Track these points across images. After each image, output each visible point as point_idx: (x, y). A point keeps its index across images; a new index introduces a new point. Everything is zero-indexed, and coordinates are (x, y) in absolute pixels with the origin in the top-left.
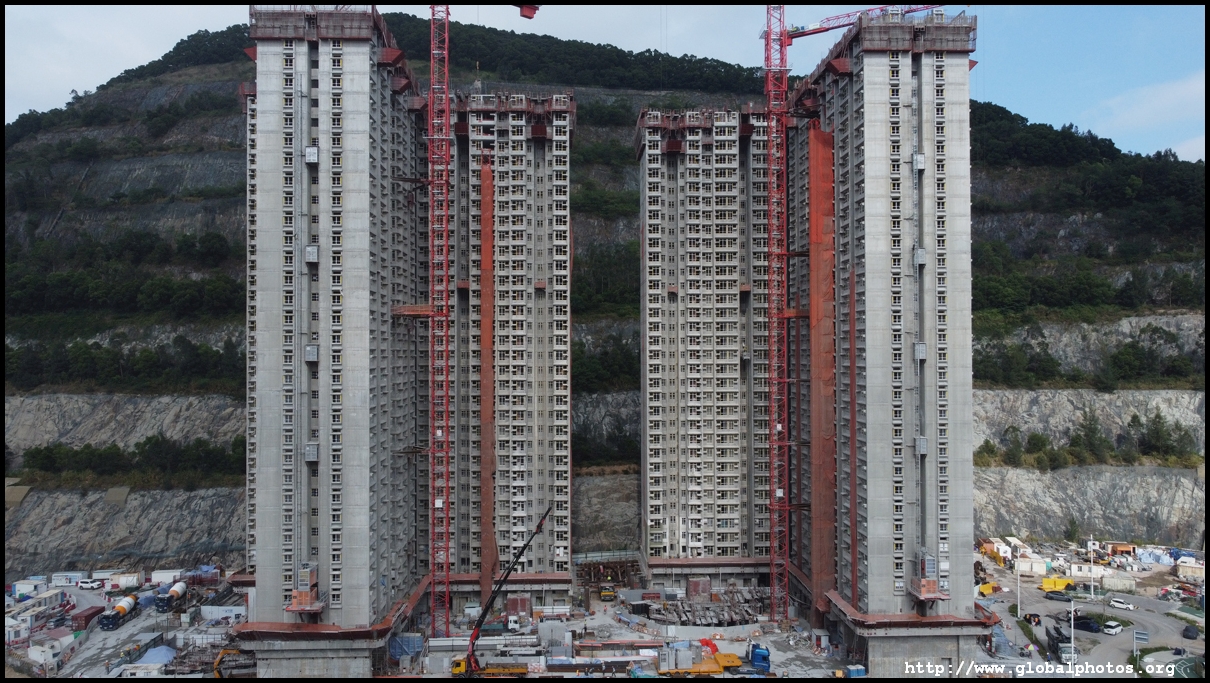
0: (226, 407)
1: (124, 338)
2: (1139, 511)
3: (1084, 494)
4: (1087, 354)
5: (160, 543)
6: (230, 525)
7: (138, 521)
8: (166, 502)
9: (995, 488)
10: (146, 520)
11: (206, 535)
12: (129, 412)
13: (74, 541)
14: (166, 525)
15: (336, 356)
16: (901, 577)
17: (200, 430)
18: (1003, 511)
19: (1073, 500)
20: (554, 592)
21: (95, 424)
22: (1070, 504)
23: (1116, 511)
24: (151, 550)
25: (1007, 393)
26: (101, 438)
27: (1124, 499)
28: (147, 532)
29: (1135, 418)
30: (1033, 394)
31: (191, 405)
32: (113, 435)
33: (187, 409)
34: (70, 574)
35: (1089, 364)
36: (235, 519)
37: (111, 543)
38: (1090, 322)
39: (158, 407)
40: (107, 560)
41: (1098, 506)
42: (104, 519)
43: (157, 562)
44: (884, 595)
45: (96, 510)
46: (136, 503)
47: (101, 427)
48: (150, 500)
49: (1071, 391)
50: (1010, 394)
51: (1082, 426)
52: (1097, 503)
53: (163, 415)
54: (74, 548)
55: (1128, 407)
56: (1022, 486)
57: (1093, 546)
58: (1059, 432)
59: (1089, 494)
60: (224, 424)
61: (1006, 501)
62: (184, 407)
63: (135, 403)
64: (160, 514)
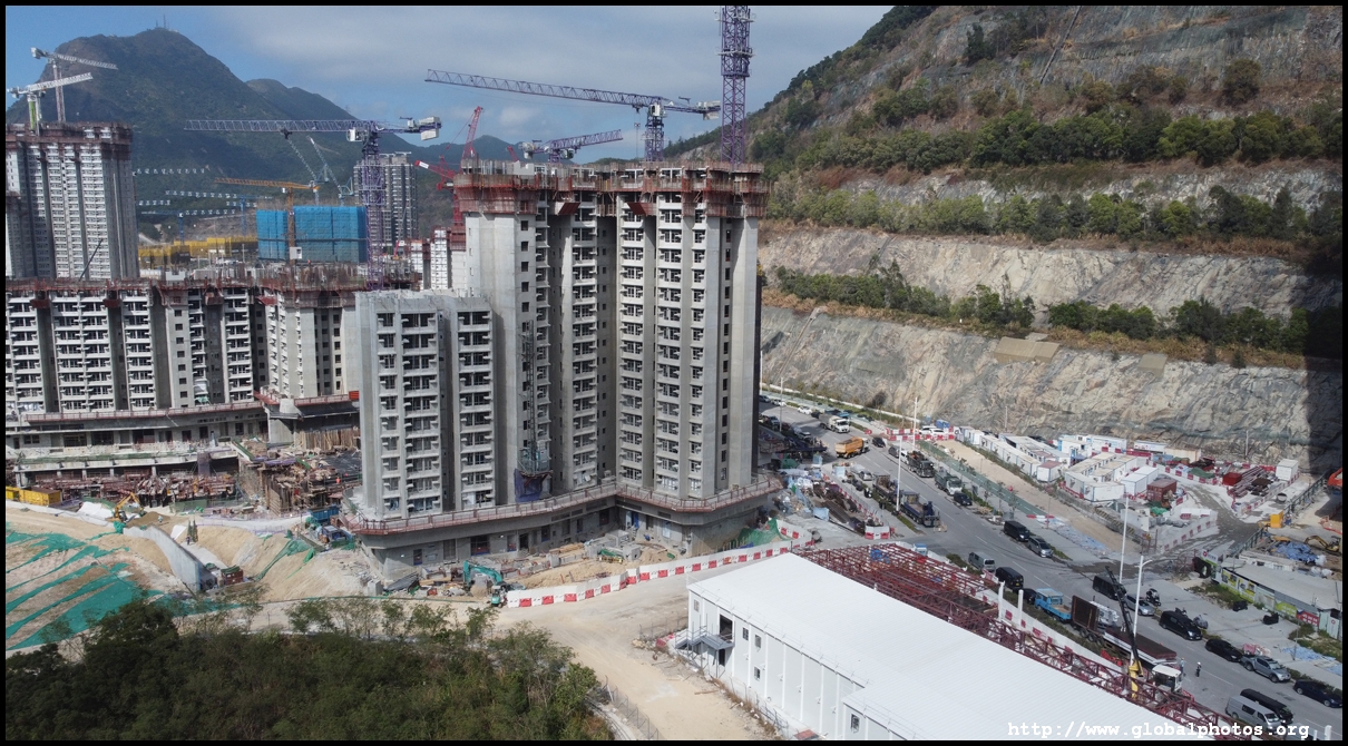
5: (1204, 422)
6: (1292, 413)
8: (1210, 377)
10: (1186, 394)
11: (1261, 421)
12: (1156, 273)
13: (1109, 406)
14: (1211, 403)
17: (1243, 298)
21: (1119, 284)
24: (1195, 427)
26: (1130, 300)
28: (1189, 408)
31: (1229, 269)
33: (1226, 274)
36: (1298, 407)
37: (1148, 413)
39: (1190, 269)
40: (1144, 431)
42: (1139, 386)
43: (1202, 442)
45: (1130, 375)
46: (1175, 374)
47: (1126, 288)
48: (1190, 373)
53: (1197, 279)
54: (1109, 412)
60: (1273, 294)
62: (1223, 270)
63: (1163, 262)
64: (1202, 389)
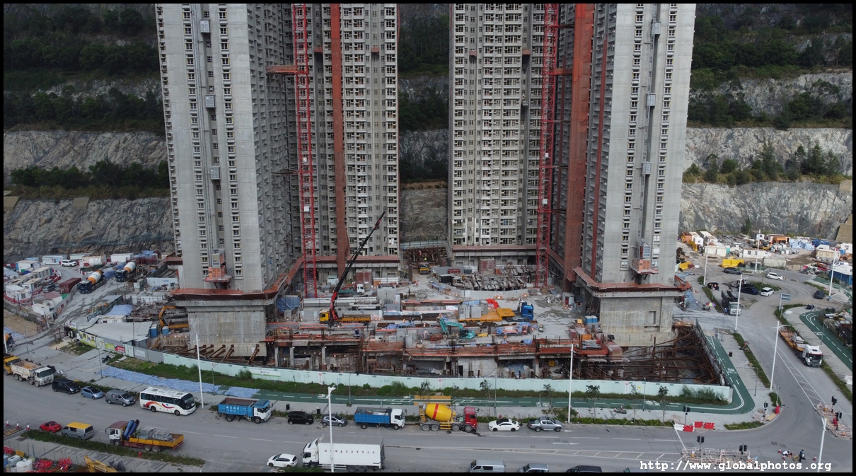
0: (151, 140)
1: (72, 89)
2: (795, 214)
3: (758, 202)
4: (772, 102)
5: (114, 236)
6: (162, 223)
7: (97, 221)
8: (116, 208)
9: (696, 198)
10: (103, 220)
11: (146, 230)
12: (82, 144)
13: (55, 234)
14: (117, 224)
15: (228, 104)
16: (625, 258)
17: (134, 157)
18: (700, 213)
19: (750, 206)
20: (388, 268)
21: (59, 153)
22: (747, 209)
23: (779, 214)
24: (109, 240)
25: (711, 131)
26: (64, 163)
27: (786, 205)
28: (105, 228)
29: (800, 149)
30: (730, 131)
31: (126, 139)
32: (73, 161)
33: (124, 142)
34: (55, 257)
35: (772, 109)
36: (165, 219)
37: (80, 236)
38: (776, 78)
39: (103, 140)
40: (79, 247)
41: (767, 210)
42: (74, 219)
43: (114, 249)
44: (613, 269)
45: (67, 213)
46: (94, 208)
47: (64, 155)
48: (104, 207)
49: (757, 129)
50: (713, 131)
51: (762, 154)
52: (766, 208)
53: (107, 147)
54: (55, 239)
55: (797, 140)
56: (715, 196)
57: (760, 237)
58: (746, 158)
59: (761, 202)
60: (151, 153)
61: (703, 207)
62: (121, 141)
63: (86, 138)
64: (112, 216)
